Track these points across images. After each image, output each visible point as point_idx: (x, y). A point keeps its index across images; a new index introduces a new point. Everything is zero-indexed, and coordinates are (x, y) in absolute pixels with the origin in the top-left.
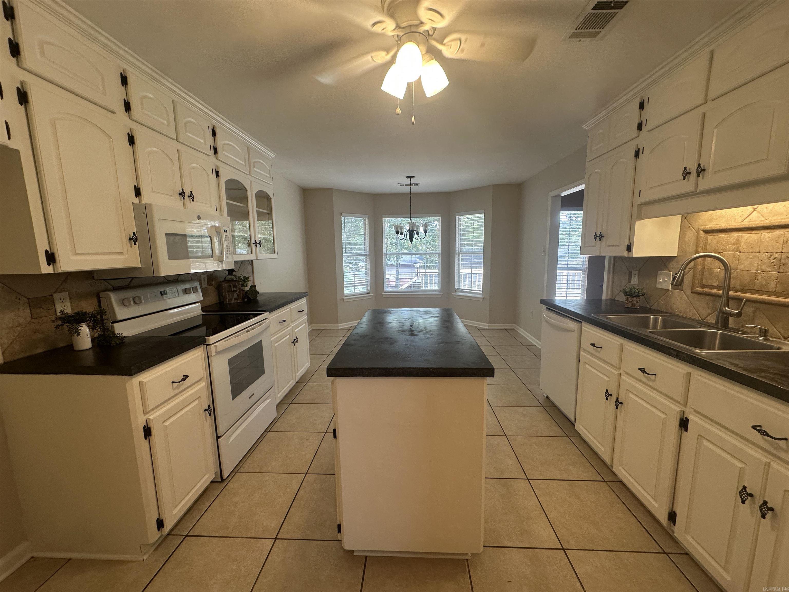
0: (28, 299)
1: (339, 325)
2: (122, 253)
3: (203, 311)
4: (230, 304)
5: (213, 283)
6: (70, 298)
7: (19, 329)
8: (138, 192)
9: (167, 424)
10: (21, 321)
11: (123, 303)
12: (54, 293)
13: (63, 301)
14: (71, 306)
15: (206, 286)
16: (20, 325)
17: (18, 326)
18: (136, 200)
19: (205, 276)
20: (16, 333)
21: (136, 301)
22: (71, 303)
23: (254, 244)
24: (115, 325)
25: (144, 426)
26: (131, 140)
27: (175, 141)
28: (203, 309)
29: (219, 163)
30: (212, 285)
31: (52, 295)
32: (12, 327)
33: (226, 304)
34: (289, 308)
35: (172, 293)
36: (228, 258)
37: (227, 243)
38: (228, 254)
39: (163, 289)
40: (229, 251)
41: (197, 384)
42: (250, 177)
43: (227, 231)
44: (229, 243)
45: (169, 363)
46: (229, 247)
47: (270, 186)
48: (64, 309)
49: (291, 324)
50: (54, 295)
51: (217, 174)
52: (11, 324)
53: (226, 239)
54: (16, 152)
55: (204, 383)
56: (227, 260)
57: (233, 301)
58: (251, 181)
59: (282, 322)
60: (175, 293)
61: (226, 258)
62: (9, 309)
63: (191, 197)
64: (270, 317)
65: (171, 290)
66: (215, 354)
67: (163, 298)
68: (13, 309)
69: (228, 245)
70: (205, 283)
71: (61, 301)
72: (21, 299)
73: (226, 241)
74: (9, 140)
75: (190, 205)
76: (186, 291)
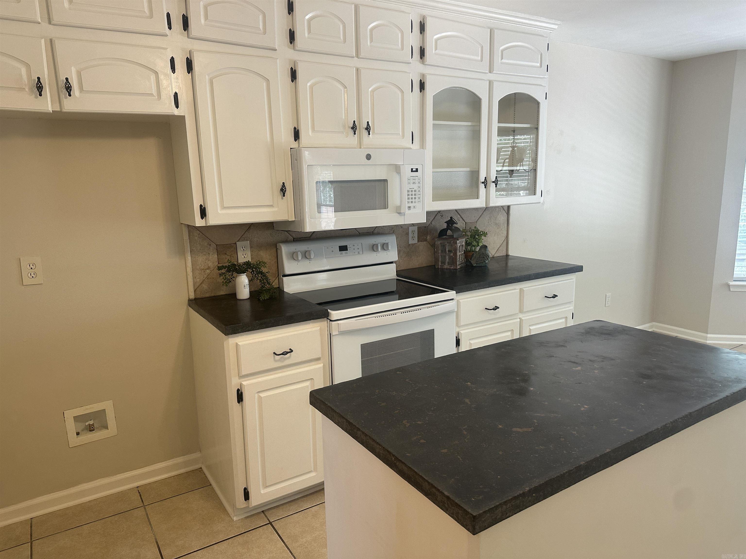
0: (216, 245)
1: (709, 335)
2: (271, 206)
3: (397, 275)
4: (442, 269)
5: (428, 237)
6: (251, 247)
7: (208, 271)
8: (297, 135)
9: (262, 395)
10: (210, 264)
11: (293, 256)
12: (238, 241)
13: (244, 250)
14: (252, 255)
15: (416, 241)
16: (209, 268)
17: (208, 269)
18: (294, 145)
19: (416, 228)
20: (205, 274)
21: (306, 255)
22: (252, 251)
23: (483, 183)
24: (285, 279)
25: (238, 389)
26: (294, 75)
27: (356, 58)
28: (399, 273)
29: (426, 70)
30: (426, 240)
31: (236, 243)
32: (203, 269)
33: (438, 268)
34: (515, 289)
35: (354, 249)
36: (415, 209)
37: (415, 187)
38: (415, 202)
39: (343, 243)
40: (419, 198)
41: (311, 364)
42: (491, 77)
43: (417, 170)
44: (419, 187)
45: (272, 332)
46: (419, 193)
47: (539, 82)
48: (244, 257)
49: (521, 316)
50: (238, 243)
51: (422, 86)
52: (202, 266)
53: (414, 181)
54: (183, 118)
55: (322, 365)
56: (412, 211)
57: (446, 266)
58: (491, 83)
59: (494, 309)
60: (358, 249)
61: (412, 207)
62: (202, 253)
63: (368, 129)
64: (460, 299)
65: (354, 246)
66: (337, 333)
67: (341, 254)
68: (205, 253)
69: (417, 189)
70: (413, 237)
71: (242, 250)
72: (211, 245)
73: (414, 185)
74: (177, 108)
75: (367, 140)
76: (374, 248)
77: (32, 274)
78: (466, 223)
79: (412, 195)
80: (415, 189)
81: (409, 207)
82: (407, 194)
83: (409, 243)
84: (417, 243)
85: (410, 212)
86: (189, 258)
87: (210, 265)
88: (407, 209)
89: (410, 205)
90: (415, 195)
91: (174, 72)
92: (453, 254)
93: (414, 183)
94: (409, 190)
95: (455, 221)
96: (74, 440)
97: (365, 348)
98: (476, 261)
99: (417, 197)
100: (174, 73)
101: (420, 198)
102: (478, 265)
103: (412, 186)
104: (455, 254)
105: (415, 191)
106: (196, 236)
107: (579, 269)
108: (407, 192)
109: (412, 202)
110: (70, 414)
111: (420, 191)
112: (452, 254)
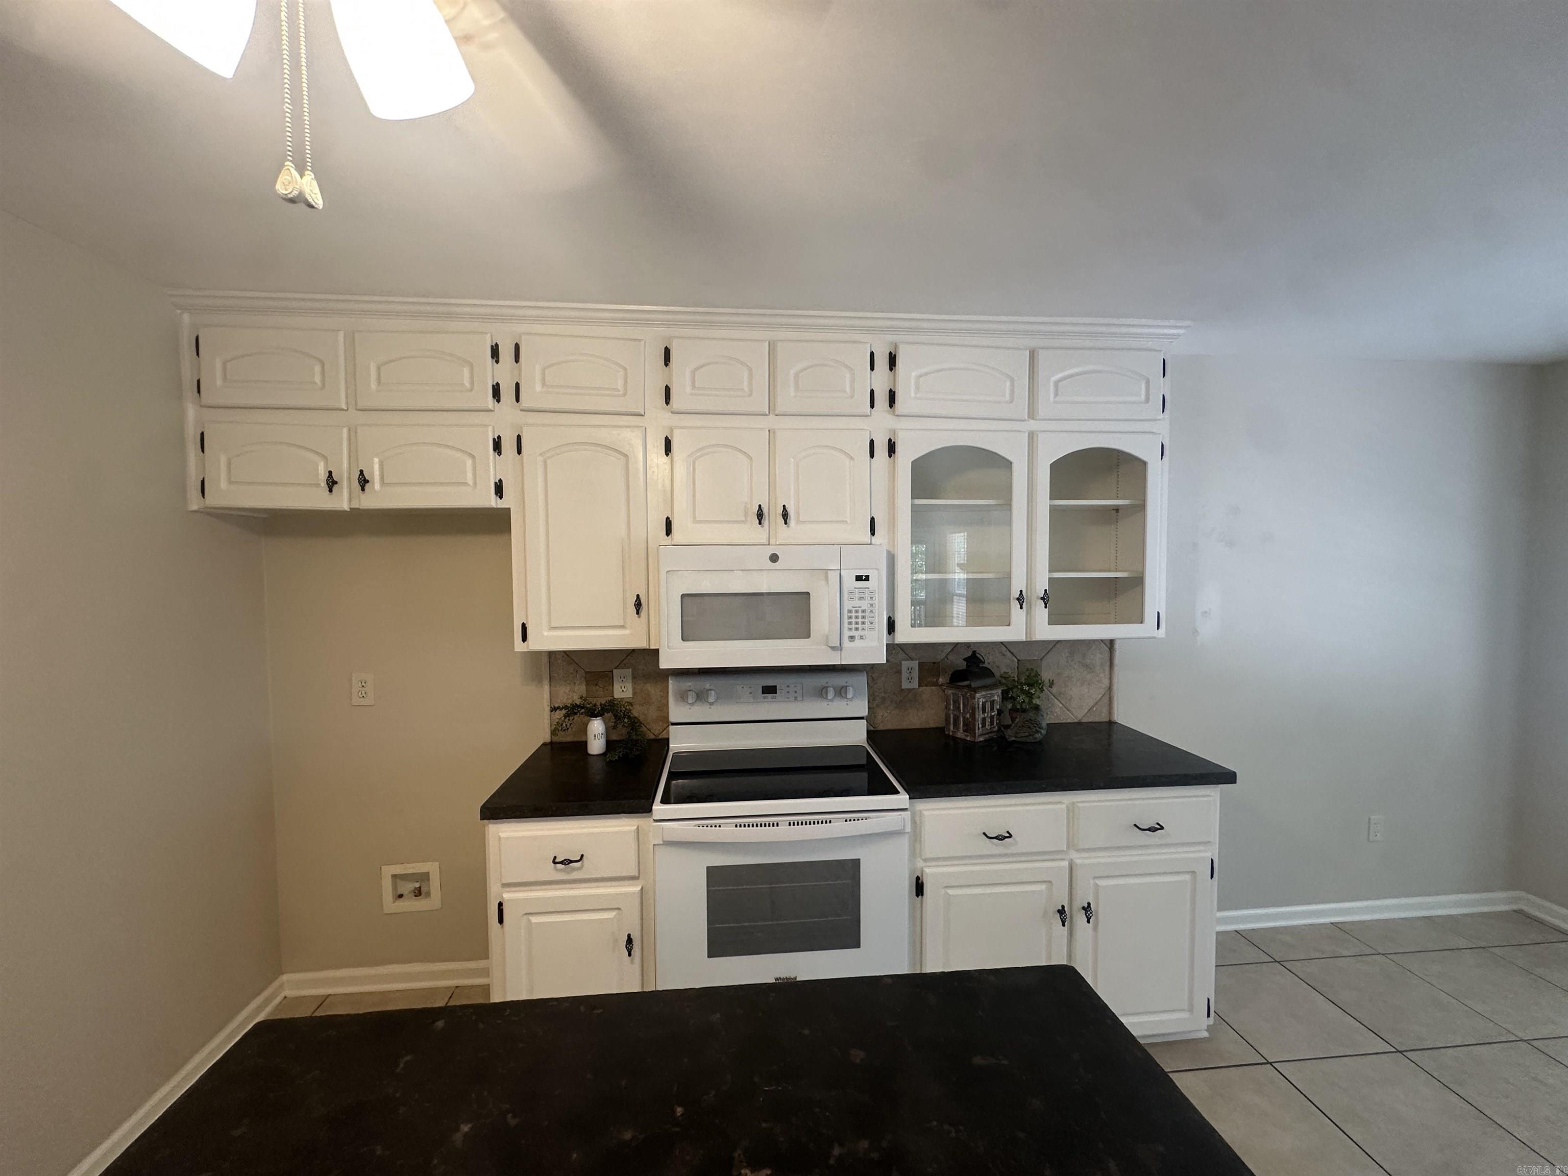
0: (586, 672)
2: (622, 627)
3: (870, 739)
4: (955, 739)
5: (941, 680)
6: (634, 678)
8: (669, 528)
9: (535, 920)
11: (682, 697)
12: (615, 669)
13: (623, 681)
14: (634, 689)
15: (917, 685)
17: (563, 708)
18: (664, 540)
19: (915, 664)
22: (635, 684)
23: (1017, 599)
24: (672, 728)
25: (500, 902)
26: (669, 446)
27: (770, 416)
28: (872, 736)
29: (899, 424)
30: (936, 684)
31: (612, 671)
33: (949, 735)
34: (1060, 803)
35: (788, 692)
36: (862, 640)
37: (864, 605)
38: (863, 629)
39: (770, 681)
40: (871, 623)
41: (622, 883)
42: (1033, 425)
43: (867, 578)
44: (872, 605)
45: (560, 823)
46: (872, 615)
47: (1146, 426)
48: (623, 691)
49: (1074, 855)
50: (615, 671)
51: (892, 448)
52: (565, 699)
53: (862, 595)
54: (508, 511)
55: (639, 888)
56: (858, 643)
57: (960, 734)
58: (1032, 436)
59: (1000, 838)
60: (796, 692)
61: (856, 638)
62: (565, 682)
63: (785, 515)
64: (924, 810)
65: (788, 686)
66: (661, 842)
67: (765, 698)
68: (568, 682)
69: (867, 609)
70: (910, 678)
71: (620, 680)
72: (579, 672)
73: (863, 601)
74: (501, 499)
75: (783, 533)
76: (821, 693)
77: (363, 692)
78: (1018, 660)
79: (857, 617)
80: (863, 608)
81: (852, 638)
82: (848, 616)
83: (901, 686)
84: (917, 687)
85: (852, 644)
86: (546, 688)
87: (575, 698)
88: (848, 640)
89: (853, 633)
90: (863, 617)
91: (499, 454)
92: (970, 715)
93: (861, 599)
94: (852, 610)
95: (981, 658)
96: (390, 905)
97: (713, 873)
98: (1016, 733)
99: (866, 620)
100: (499, 456)
101: (874, 624)
102: (1019, 740)
103: (857, 603)
104: (973, 715)
105: (863, 611)
106: (559, 659)
107: (1229, 777)
108: (848, 613)
109: (857, 629)
110: (389, 871)
111: (874, 611)
112: (968, 716)
